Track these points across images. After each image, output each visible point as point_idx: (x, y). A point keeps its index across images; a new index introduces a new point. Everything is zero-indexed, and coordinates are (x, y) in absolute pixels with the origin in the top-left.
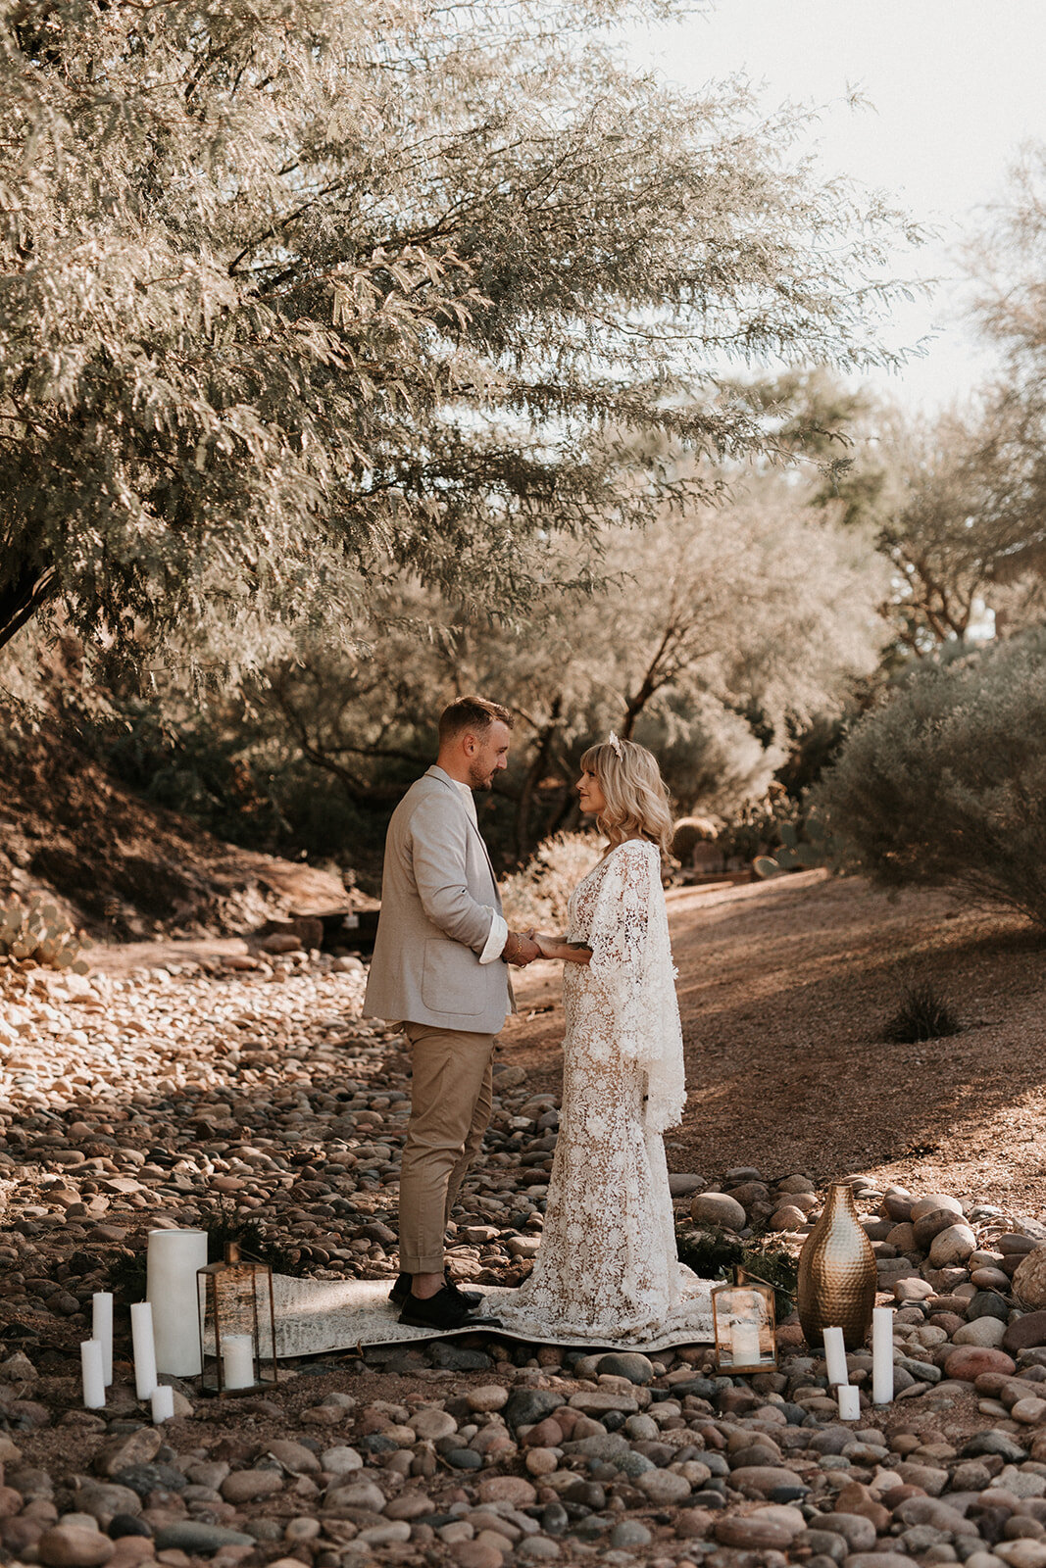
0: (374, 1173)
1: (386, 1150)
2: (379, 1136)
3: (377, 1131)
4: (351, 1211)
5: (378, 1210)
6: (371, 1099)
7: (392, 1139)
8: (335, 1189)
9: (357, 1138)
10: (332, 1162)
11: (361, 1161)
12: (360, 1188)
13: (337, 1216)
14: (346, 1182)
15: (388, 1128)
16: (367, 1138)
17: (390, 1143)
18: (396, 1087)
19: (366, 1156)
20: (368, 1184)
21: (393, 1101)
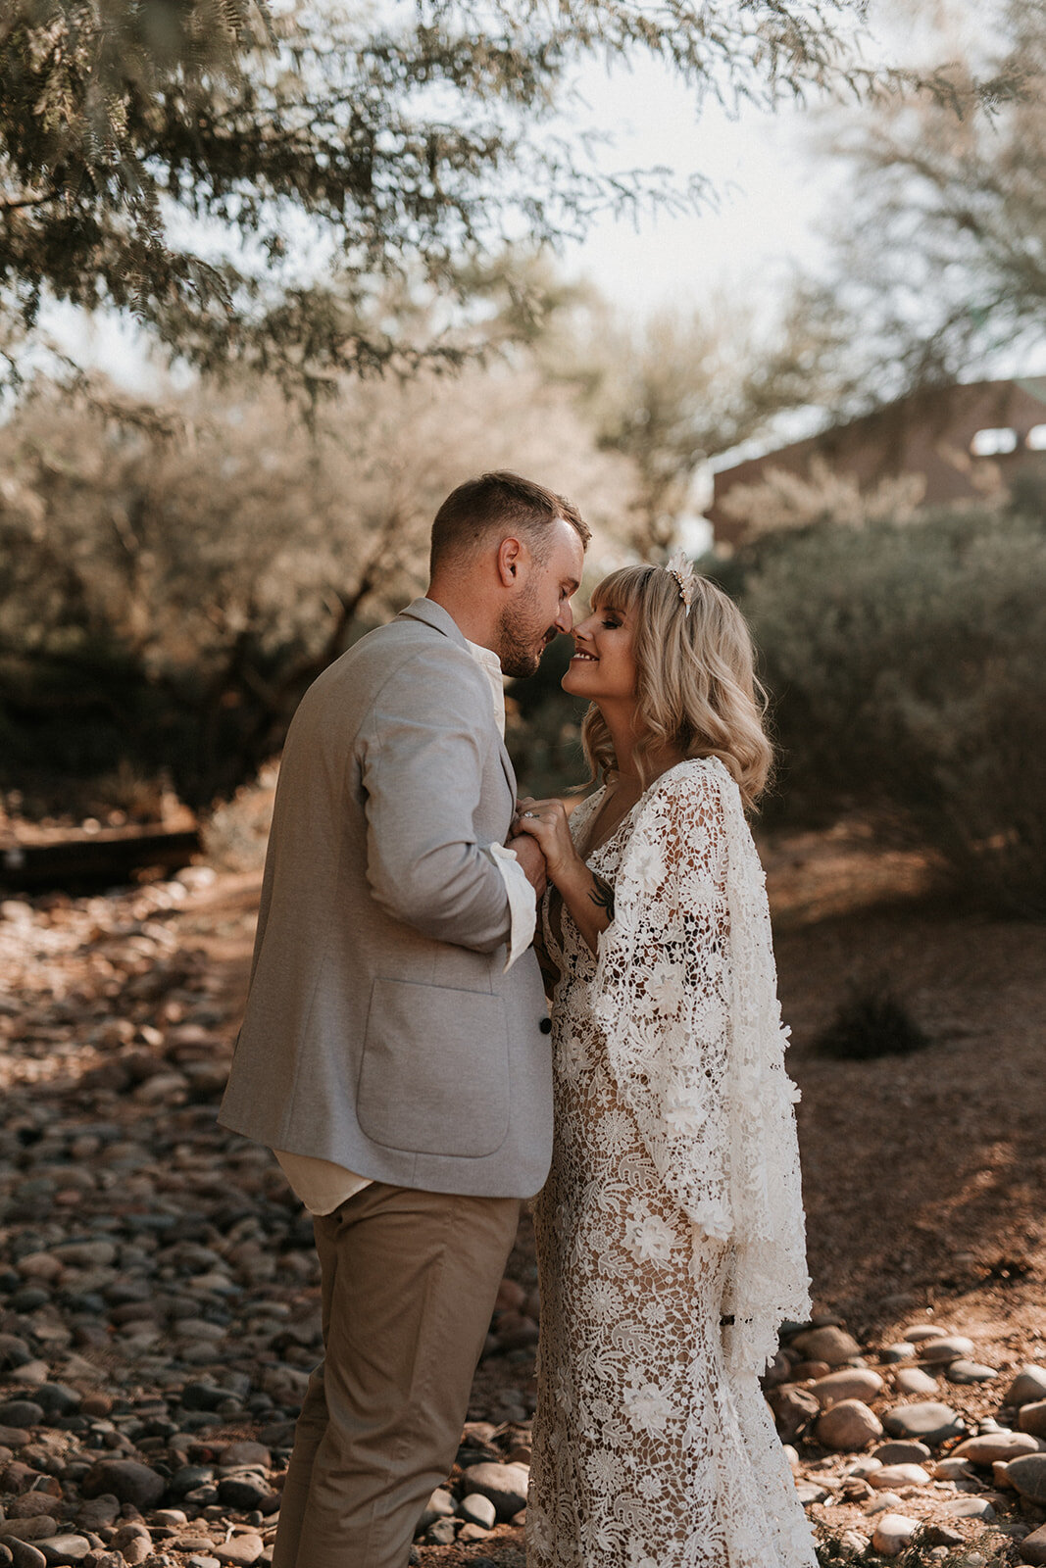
0: (95, 1301)
1: (105, 1248)
2: (92, 1215)
3: (87, 1207)
4: (72, 1409)
5: (118, 1406)
6: (70, 1139)
7: (113, 1223)
8: (39, 1349)
9: (56, 1219)
10: (25, 1277)
11: (71, 1274)
12: (78, 1343)
13: (49, 1423)
14: (51, 1330)
15: (107, 1201)
16: (73, 1219)
17: (115, 1232)
18: (103, 1117)
19: (79, 1263)
20: (91, 1334)
21: (105, 1141)
